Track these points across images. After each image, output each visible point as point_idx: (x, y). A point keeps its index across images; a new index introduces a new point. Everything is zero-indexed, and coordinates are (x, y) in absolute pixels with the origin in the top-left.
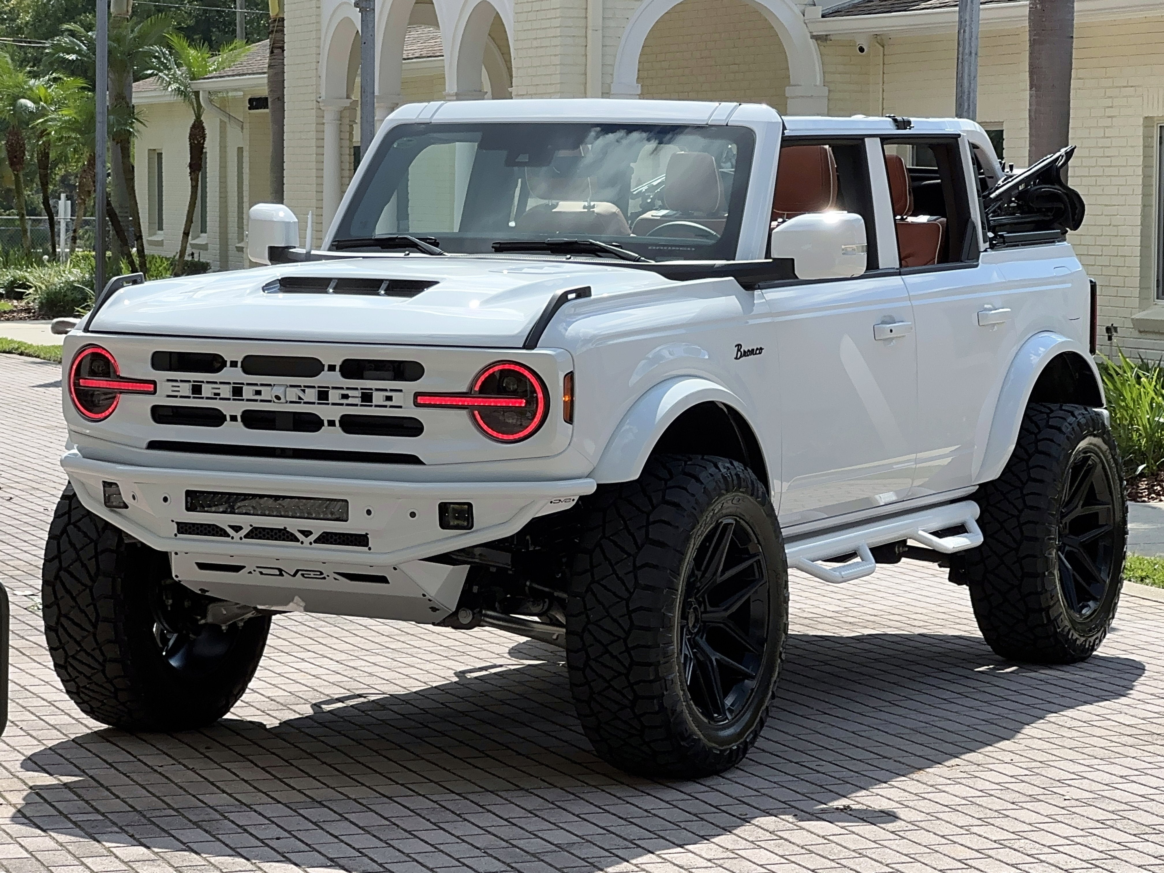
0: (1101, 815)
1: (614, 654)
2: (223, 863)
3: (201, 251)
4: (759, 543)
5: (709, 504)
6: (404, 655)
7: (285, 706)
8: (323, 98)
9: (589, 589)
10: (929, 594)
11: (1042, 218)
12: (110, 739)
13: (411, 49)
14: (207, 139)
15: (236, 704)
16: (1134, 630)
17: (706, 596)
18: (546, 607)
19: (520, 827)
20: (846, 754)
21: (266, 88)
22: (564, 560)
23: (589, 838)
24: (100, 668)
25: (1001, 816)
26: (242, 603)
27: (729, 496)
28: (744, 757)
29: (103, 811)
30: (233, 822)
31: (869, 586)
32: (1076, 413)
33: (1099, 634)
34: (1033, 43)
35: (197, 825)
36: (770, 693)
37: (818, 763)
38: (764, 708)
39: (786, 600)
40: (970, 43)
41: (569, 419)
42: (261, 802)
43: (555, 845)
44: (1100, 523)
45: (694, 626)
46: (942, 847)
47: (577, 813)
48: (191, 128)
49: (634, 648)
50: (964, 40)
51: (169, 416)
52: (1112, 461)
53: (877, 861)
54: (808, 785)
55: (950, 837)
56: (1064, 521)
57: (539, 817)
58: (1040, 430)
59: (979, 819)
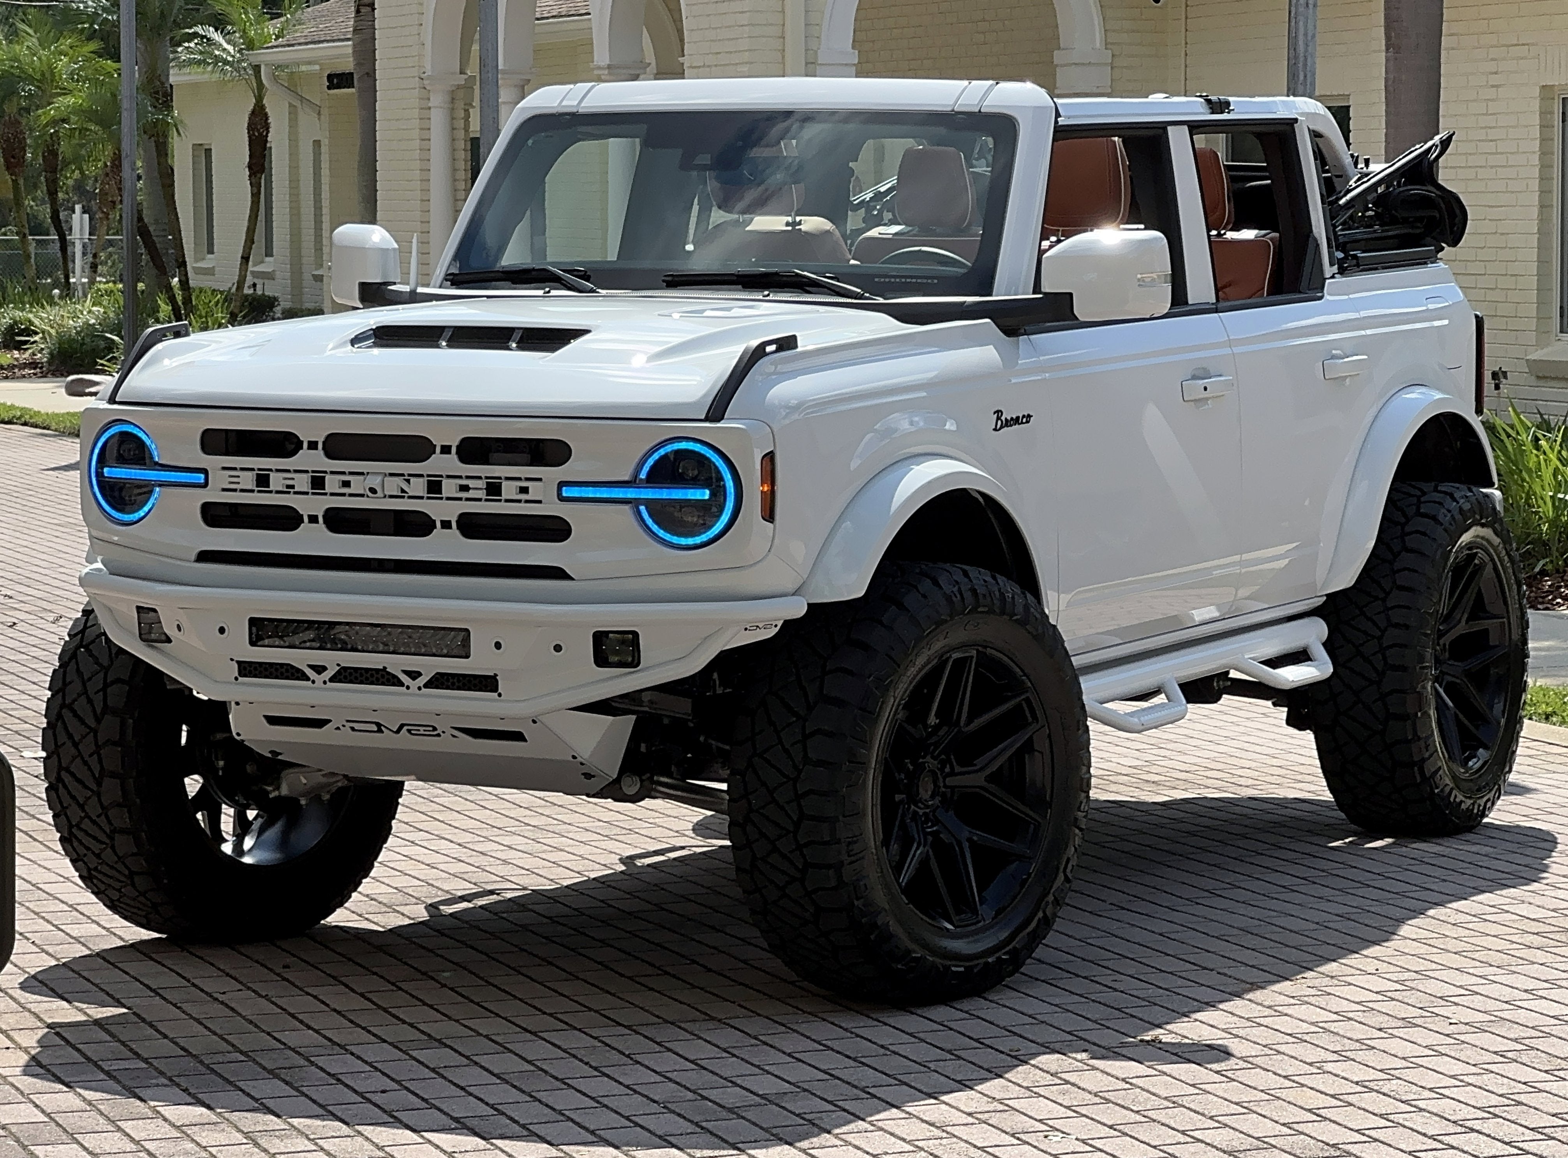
2: (311, 1128)
3: (266, 281)
4: (1025, 675)
5: (920, 637)
7: (390, 907)
8: (429, 73)
9: (750, 765)
10: (1260, 741)
11: (1410, 231)
12: (154, 956)
13: (547, 5)
14: (271, 130)
19: (712, 1072)
20: (1152, 964)
21: (351, 59)
23: (805, 1086)
25: (1364, 1047)
26: (329, 770)
28: (1017, 970)
29: (146, 1056)
30: (322, 1069)
32: (1457, 495)
33: (1491, 795)
35: (274, 1074)
37: (1114, 978)
38: (1049, 898)
41: (769, 515)
42: (360, 1040)
44: (1491, 643)
45: (933, 796)
46: (1285, 1092)
48: (250, 116)
49: (806, 845)
51: (226, 516)
52: (1506, 558)
53: (1198, 1113)
54: (1102, 1007)
55: (1296, 1078)
56: (1442, 642)
57: (738, 1057)
58: (1408, 520)
59: (1335, 1052)
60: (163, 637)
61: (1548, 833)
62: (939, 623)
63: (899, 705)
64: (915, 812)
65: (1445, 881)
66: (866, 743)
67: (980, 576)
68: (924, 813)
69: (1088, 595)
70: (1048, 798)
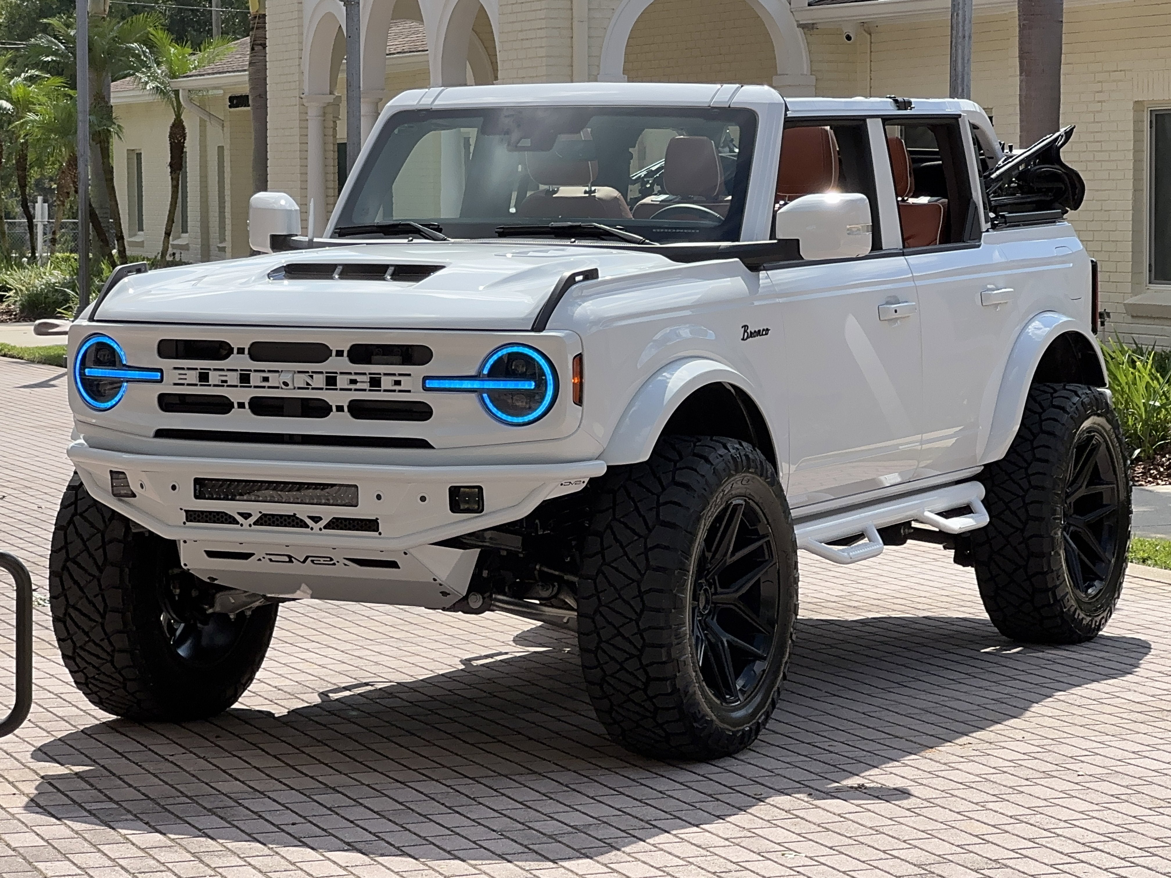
0: (1115, 790)
1: (627, 636)
2: (240, 849)
3: (183, 251)
4: (768, 523)
5: (719, 485)
8: (306, 94)
9: (600, 571)
10: (932, 578)
11: (1043, 198)
13: (394, 44)
14: (187, 138)
15: (244, 694)
16: (1139, 610)
17: (716, 577)
18: (555, 589)
20: (858, 734)
21: (248, 85)
22: (574, 543)
24: (109, 658)
25: (1015, 792)
26: (252, 592)
27: (738, 477)
28: (756, 738)
29: (117, 800)
30: (247, 808)
32: (1080, 392)
33: (1105, 614)
34: (1022, 28)
36: (781, 675)
37: (830, 744)
38: (775, 689)
39: (796, 580)
40: (963, 26)
41: (579, 401)
42: (274, 788)
43: (572, 827)
44: (1105, 503)
45: (705, 608)
46: (958, 823)
47: (591, 795)
48: (171, 128)
49: (645, 630)
50: (958, 24)
51: (177, 404)
52: (1115, 440)
53: (894, 838)
54: (821, 764)
55: (966, 814)
56: (1068, 501)
57: (554, 800)
58: (1044, 410)
59: (994, 795)
60: (130, 493)
62: (730, 476)
68: (700, 620)
69: (810, 463)
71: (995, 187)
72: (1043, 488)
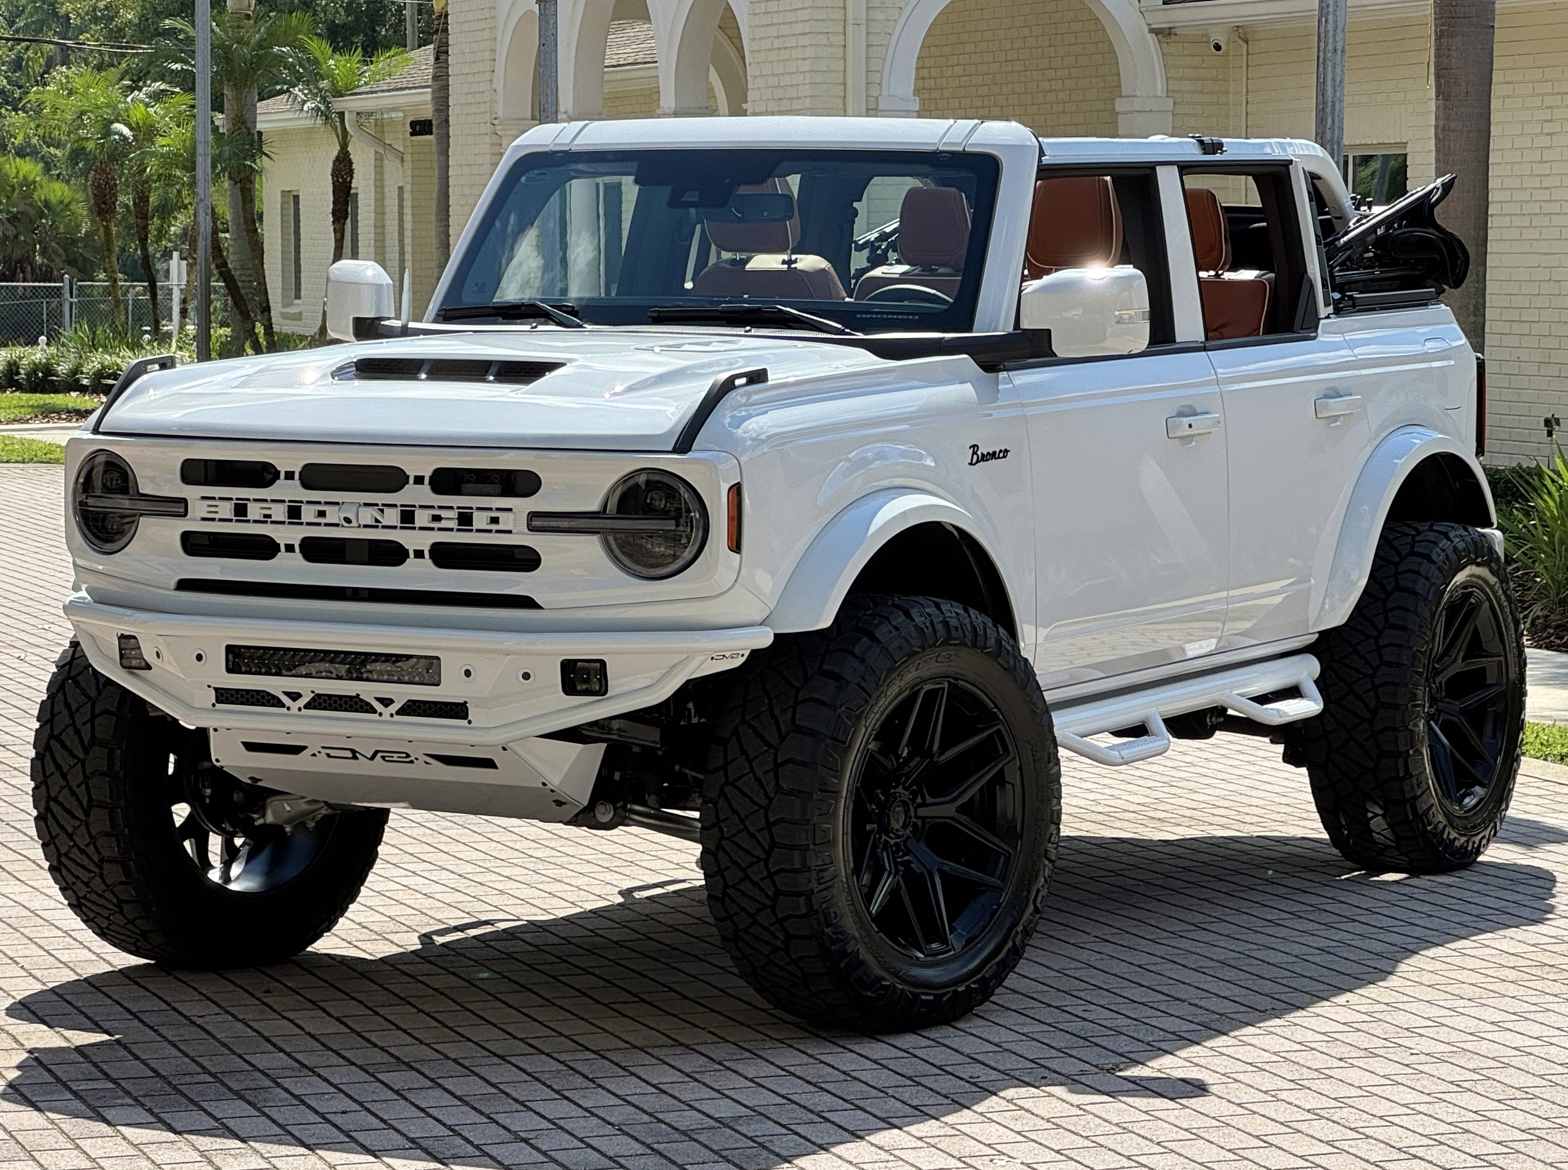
0: (1458, 1075)
6: (552, 866)
7: (380, 935)
8: (500, 119)
9: (722, 793)
11: (1410, 272)
13: (615, 53)
14: (355, 176)
19: (671, 1095)
20: (1125, 995)
21: (431, 106)
23: (762, 1110)
25: (1322, 1076)
26: (311, 797)
28: (986, 999)
29: (116, 1076)
30: (287, 1090)
31: (1192, 769)
32: (1452, 535)
33: (1487, 833)
35: (239, 1095)
37: (1086, 1007)
38: (1016, 931)
40: (1334, 36)
41: (736, 546)
42: (329, 1063)
43: (716, 1120)
44: (1488, 682)
45: (904, 826)
46: (1236, 1119)
47: (751, 1076)
48: (335, 162)
50: (1326, 33)
51: (204, 545)
52: (1503, 597)
53: (1146, 1138)
54: (1068, 1036)
55: (1249, 1106)
56: (1437, 680)
57: (699, 1082)
58: (1402, 559)
59: (1292, 1081)
60: (143, 664)
61: (1547, 872)
62: (912, 654)
63: (870, 735)
64: (886, 841)
65: (1431, 916)
66: (838, 773)
67: (952, 610)
68: (896, 843)
69: (1065, 629)
70: (1018, 829)
71: (1342, 257)
72: (1399, 665)
